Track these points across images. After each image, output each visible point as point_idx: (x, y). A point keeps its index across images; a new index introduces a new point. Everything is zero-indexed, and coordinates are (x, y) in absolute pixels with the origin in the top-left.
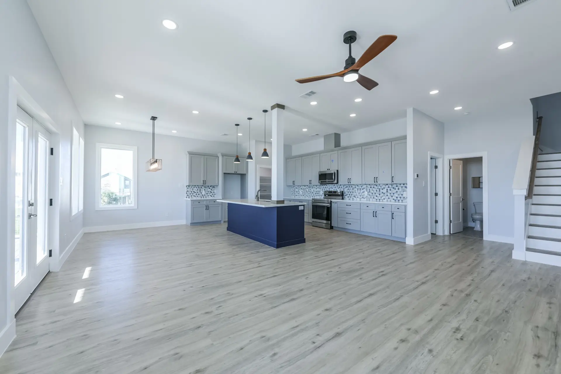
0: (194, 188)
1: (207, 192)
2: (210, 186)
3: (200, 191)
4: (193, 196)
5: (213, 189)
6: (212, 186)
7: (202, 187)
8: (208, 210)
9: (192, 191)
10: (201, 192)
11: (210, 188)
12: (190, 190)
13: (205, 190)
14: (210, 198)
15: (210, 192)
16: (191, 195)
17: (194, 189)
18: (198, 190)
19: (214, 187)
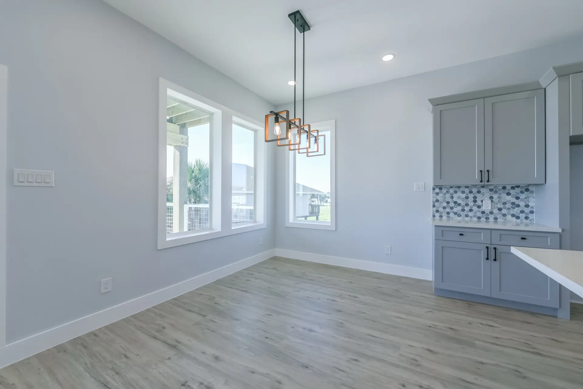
0: (456, 192)
1: (500, 206)
2: (513, 188)
3: (475, 201)
4: (452, 215)
5: (522, 196)
6: (518, 187)
7: (482, 190)
8: (497, 263)
9: (450, 200)
10: (479, 203)
11: (512, 192)
12: (445, 198)
14: (511, 224)
15: (513, 203)
16: (448, 210)
17: (455, 195)
18: (467, 198)
19: (527, 190)
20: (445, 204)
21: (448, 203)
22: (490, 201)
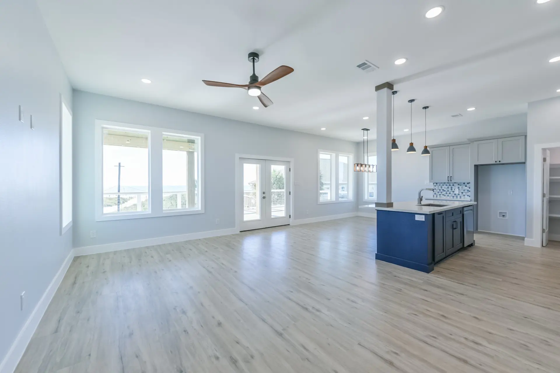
0: (443, 185)
1: (462, 191)
2: (468, 183)
3: (452, 189)
4: (441, 195)
7: (455, 184)
9: (441, 189)
10: (453, 190)
11: (468, 185)
12: (438, 188)
13: (459, 188)
15: (468, 190)
17: (443, 187)
18: (448, 188)
20: (439, 191)
21: (440, 190)
22: (458, 189)
